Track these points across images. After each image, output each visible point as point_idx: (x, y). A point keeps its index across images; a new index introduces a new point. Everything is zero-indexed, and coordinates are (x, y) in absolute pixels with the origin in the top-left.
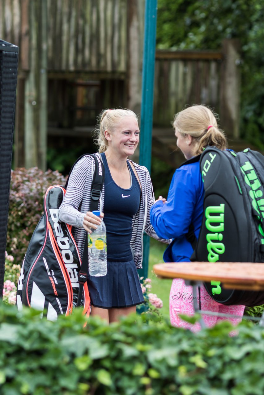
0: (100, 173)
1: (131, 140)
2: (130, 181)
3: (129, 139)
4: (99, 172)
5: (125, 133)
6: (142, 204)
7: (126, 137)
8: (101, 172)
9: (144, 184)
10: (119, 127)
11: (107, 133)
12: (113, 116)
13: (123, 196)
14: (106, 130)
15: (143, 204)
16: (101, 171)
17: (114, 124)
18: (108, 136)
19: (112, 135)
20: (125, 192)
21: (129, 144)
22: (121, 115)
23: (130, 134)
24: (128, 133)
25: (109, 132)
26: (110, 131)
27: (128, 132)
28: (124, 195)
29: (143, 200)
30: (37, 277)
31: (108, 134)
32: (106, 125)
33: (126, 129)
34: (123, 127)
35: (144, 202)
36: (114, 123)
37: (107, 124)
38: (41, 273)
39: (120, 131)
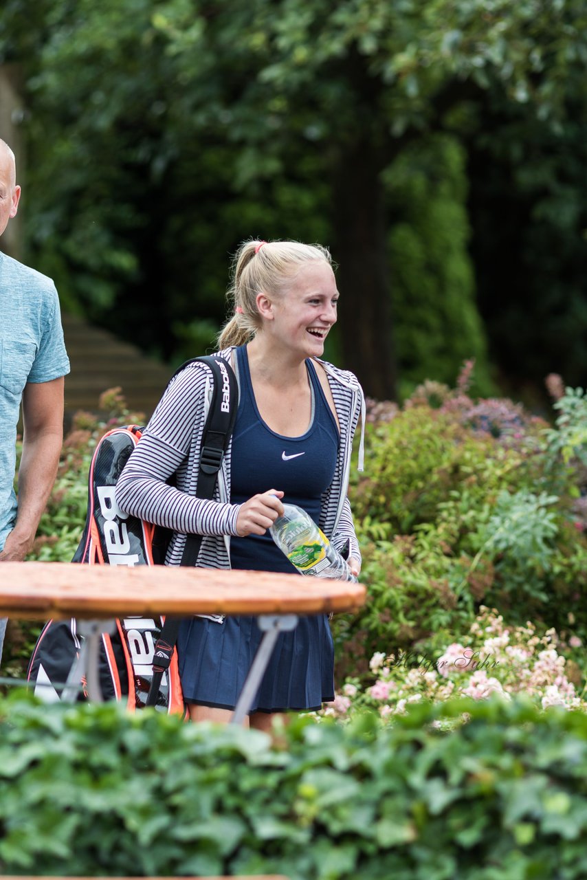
0: (225, 408)
1: (323, 318)
2: (309, 415)
3: (319, 317)
4: (223, 403)
5: (311, 301)
6: (338, 467)
7: (312, 312)
8: (227, 404)
9: (347, 421)
10: (297, 287)
11: (262, 301)
12: (279, 259)
13: (284, 457)
14: (260, 294)
15: (341, 468)
16: (228, 401)
17: (283, 279)
18: (265, 307)
19: (278, 305)
20: (291, 444)
21: (319, 328)
22: (299, 258)
23: (320, 303)
24: (318, 301)
25: (270, 298)
26: (274, 295)
27: (317, 298)
28: (286, 455)
29: (341, 459)
30: (51, 653)
31: (267, 302)
32: (261, 281)
33: (313, 293)
34: (307, 287)
35: (343, 464)
36: (282, 276)
37: (264, 279)
38: (58, 645)
39: (299, 297)
